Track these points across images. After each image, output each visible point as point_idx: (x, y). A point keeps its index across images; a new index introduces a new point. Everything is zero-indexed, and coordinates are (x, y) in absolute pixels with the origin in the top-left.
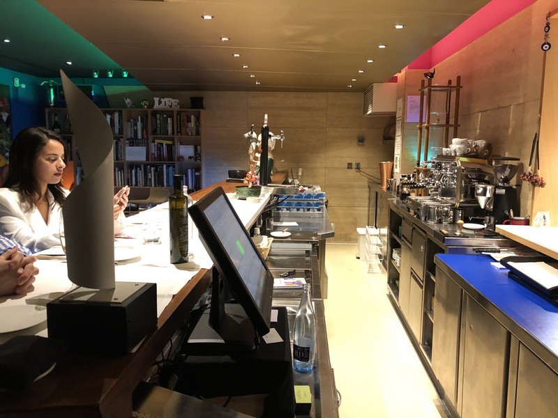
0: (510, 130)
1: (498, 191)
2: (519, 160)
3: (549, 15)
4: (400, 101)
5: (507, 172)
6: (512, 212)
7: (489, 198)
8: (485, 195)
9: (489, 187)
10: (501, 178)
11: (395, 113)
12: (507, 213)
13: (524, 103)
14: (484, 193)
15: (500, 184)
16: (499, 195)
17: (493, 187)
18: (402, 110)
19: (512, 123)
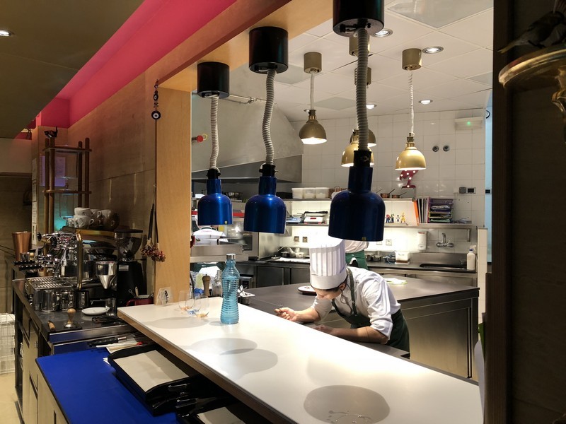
0: (135, 200)
1: (121, 268)
2: (141, 232)
3: (158, 83)
4: (35, 161)
5: (130, 246)
6: (137, 291)
7: (112, 276)
8: (106, 273)
9: (111, 265)
10: (125, 252)
11: (30, 175)
12: (131, 292)
13: (144, 172)
14: (106, 271)
15: (123, 260)
16: (123, 273)
17: (116, 263)
18: (36, 172)
19: (136, 192)
